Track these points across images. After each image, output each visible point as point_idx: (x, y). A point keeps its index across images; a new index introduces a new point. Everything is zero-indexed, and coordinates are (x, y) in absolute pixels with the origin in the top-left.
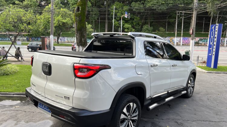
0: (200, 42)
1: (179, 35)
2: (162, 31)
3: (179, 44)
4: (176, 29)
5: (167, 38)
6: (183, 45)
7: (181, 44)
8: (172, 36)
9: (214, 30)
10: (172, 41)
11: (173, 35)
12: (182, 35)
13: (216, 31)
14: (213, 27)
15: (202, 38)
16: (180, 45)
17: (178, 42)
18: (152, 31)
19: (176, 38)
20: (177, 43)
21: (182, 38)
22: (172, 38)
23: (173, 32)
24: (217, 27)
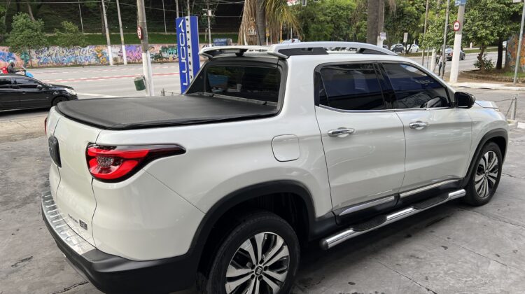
0: (165, 55)
1: (115, 41)
2: (71, 31)
3: (119, 61)
4: (106, 26)
5: (88, 48)
6: (129, 63)
7: (125, 62)
8: (101, 44)
9: (183, 31)
10: (103, 55)
11: (102, 41)
12: (122, 39)
13: (188, 32)
14: (181, 24)
15: (167, 46)
16: (122, 64)
17: (116, 56)
18: (42, 31)
19: (109, 47)
20: (115, 59)
21: (123, 47)
22: (100, 47)
23: (101, 34)
24: (188, 23)
